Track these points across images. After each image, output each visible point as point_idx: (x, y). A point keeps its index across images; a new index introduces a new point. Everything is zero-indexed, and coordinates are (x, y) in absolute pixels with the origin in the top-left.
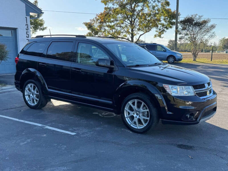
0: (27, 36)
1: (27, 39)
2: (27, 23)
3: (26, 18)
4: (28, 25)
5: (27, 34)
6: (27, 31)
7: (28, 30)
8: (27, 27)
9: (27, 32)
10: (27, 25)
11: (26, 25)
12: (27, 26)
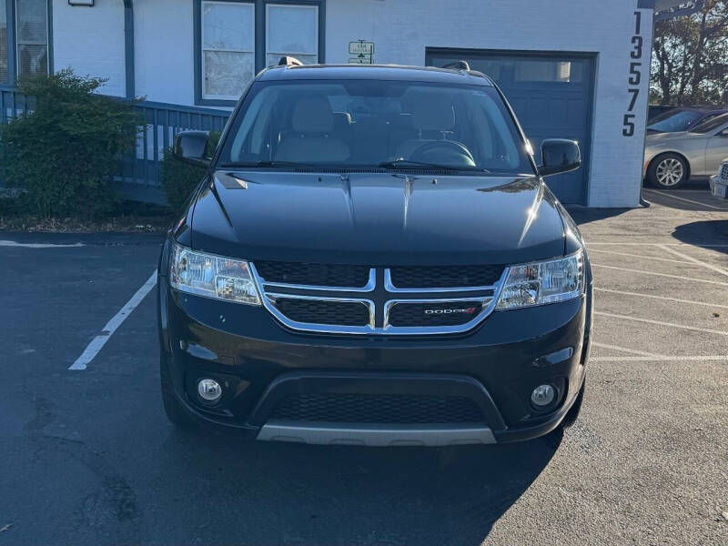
0: (631, 79)
1: (630, 91)
2: (638, 32)
3: (638, 14)
4: (640, 39)
5: (632, 71)
6: (635, 61)
7: (639, 56)
8: (639, 48)
9: (633, 65)
10: (637, 41)
11: (633, 41)
12: (637, 44)
